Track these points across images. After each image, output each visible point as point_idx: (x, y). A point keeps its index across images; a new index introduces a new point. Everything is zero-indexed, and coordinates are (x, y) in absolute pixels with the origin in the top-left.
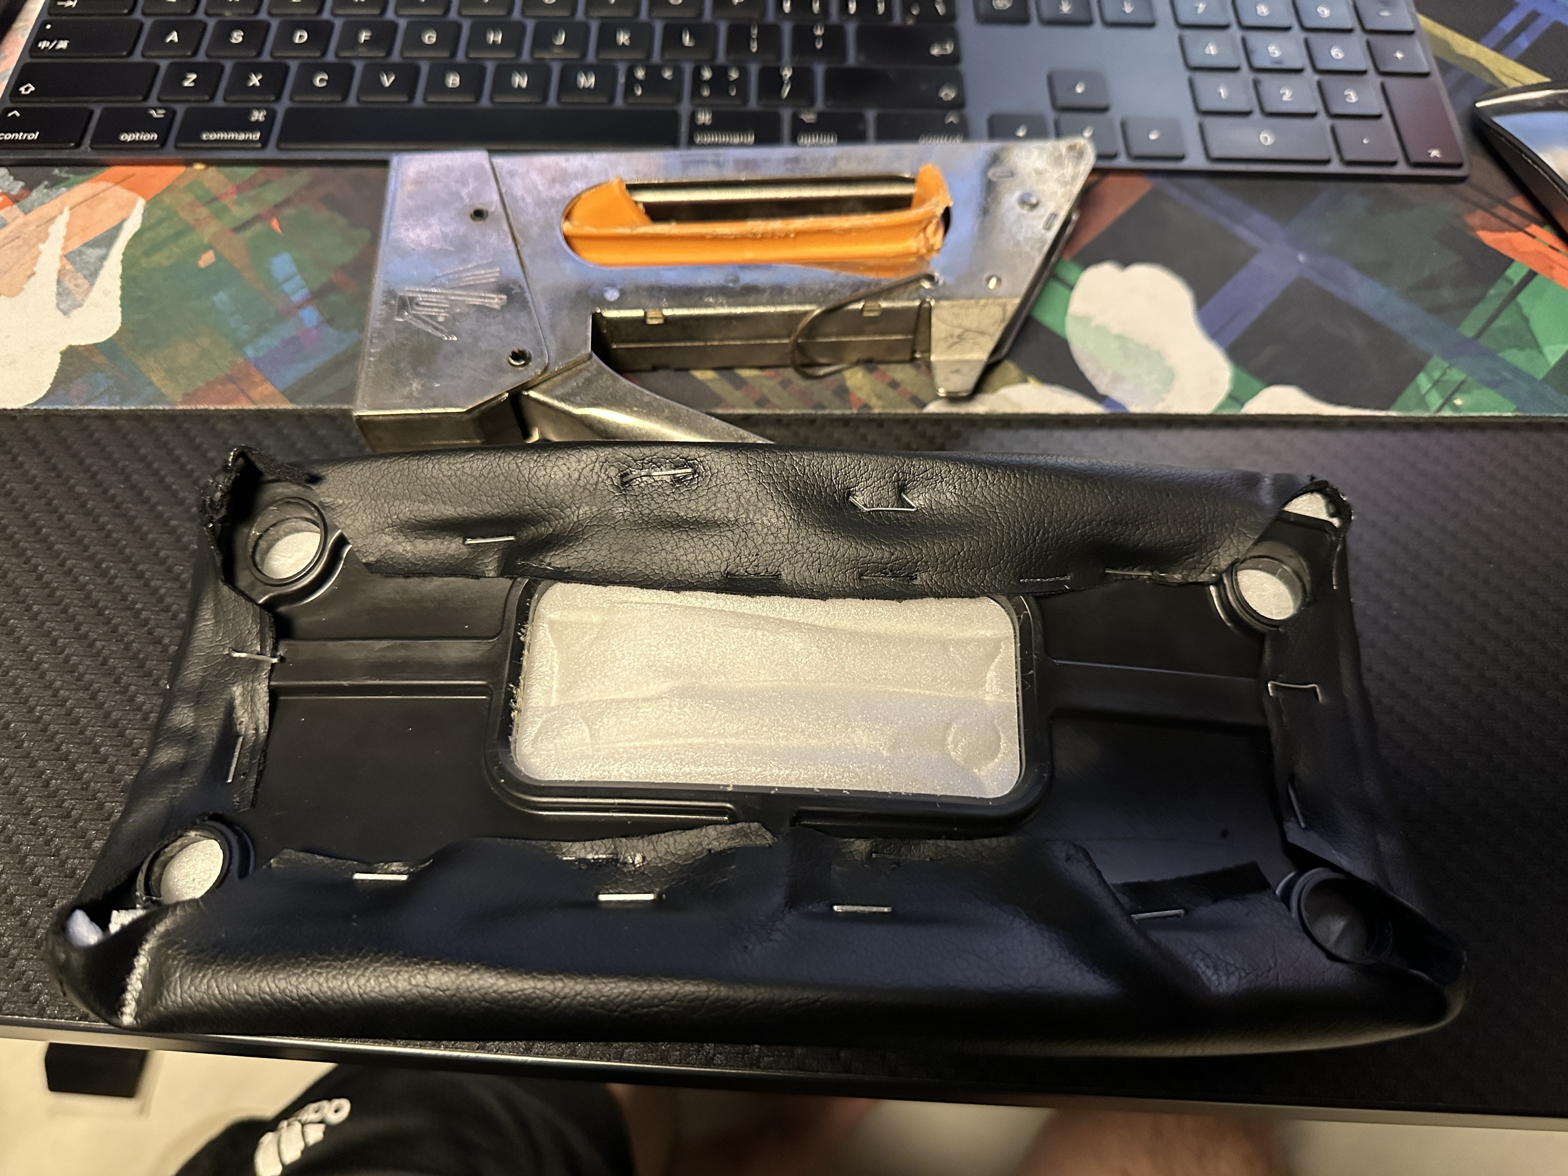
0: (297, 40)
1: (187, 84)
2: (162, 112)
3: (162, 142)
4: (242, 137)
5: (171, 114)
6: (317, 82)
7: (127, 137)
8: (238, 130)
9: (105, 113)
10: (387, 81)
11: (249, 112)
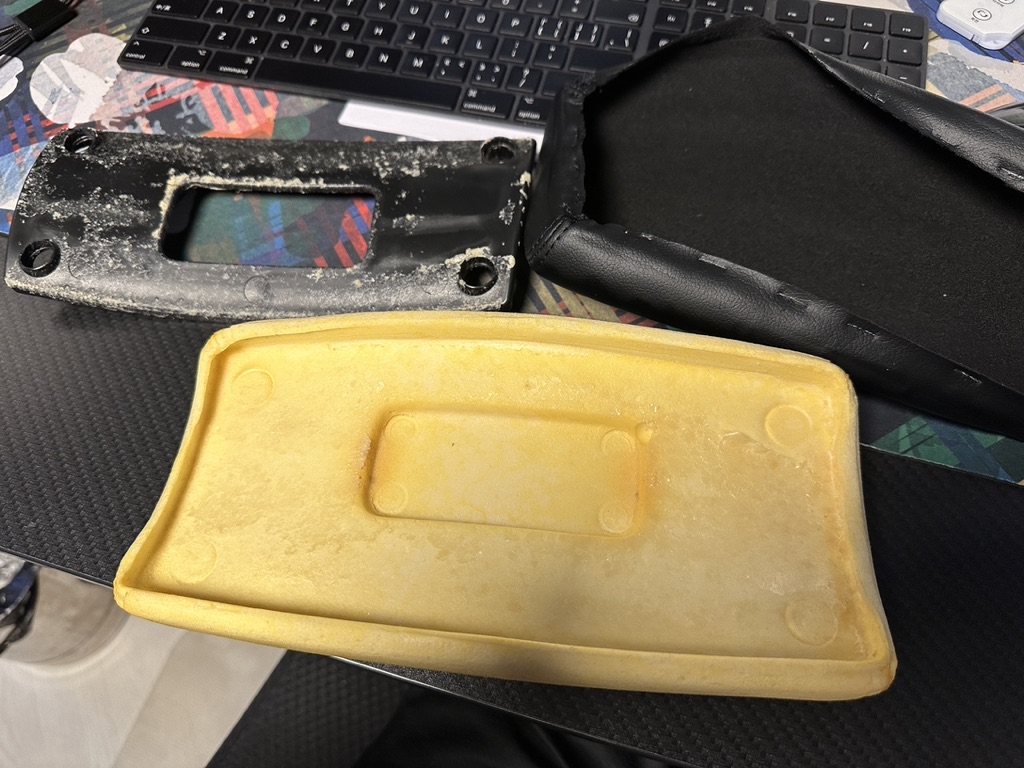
0: (280, 20)
1: (221, 38)
2: (205, 52)
3: (201, 68)
4: (239, 71)
5: (209, 53)
6: (283, 46)
7: (185, 64)
8: (237, 67)
9: (179, 48)
10: (317, 49)
11: (245, 58)
